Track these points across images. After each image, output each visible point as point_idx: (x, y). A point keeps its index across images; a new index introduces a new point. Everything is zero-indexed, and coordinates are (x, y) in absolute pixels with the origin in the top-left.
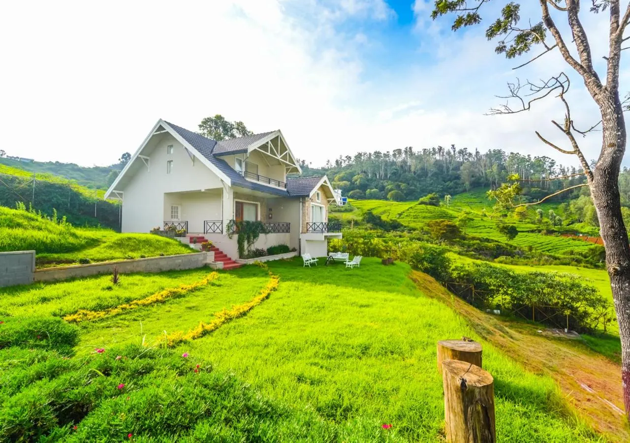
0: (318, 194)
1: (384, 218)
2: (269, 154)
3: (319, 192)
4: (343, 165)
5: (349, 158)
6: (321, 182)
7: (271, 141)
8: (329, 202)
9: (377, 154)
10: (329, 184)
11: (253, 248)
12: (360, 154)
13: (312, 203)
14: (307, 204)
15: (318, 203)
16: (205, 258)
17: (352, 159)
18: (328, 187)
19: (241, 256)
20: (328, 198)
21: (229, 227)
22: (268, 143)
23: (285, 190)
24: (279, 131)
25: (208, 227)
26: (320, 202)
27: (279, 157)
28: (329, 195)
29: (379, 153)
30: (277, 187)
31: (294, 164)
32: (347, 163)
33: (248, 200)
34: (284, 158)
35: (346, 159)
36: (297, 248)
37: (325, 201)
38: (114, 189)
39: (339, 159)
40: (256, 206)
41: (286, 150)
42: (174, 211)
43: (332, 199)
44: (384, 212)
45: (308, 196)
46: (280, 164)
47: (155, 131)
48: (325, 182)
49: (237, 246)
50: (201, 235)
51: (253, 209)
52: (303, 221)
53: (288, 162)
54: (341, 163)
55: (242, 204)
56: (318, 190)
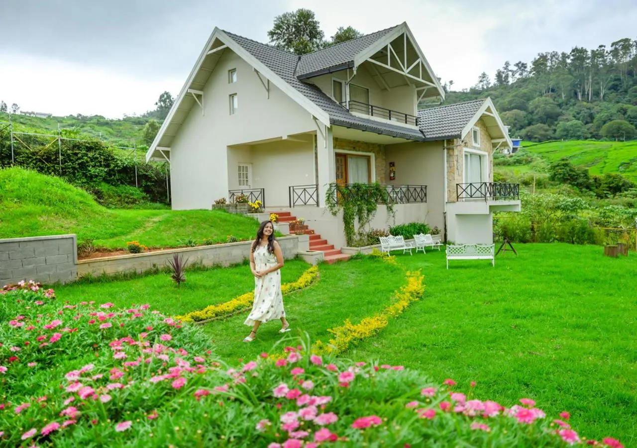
0: (475, 132)
1: (594, 172)
2: (389, 67)
3: (477, 128)
4: (511, 81)
5: (522, 66)
6: (482, 111)
7: (391, 43)
8: (494, 145)
9: (579, 53)
10: (495, 114)
11: (367, 229)
12: (543, 58)
13: (465, 149)
14: (456, 152)
15: (475, 148)
16: (296, 246)
17: (528, 69)
18: (493, 118)
19: (350, 242)
20: (492, 138)
21: (329, 196)
22: (386, 48)
23: (417, 128)
24: (405, 24)
25: (296, 197)
26: (479, 146)
27: (406, 72)
28: (494, 134)
29: (583, 51)
30: (403, 125)
31: (433, 83)
32: (517, 76)
33: (354, 149)
34: (415, 72)
35: (515, 68)
36: (441, 228)
37: (488, 145)
38: (159, 145)
39: (502, 70)
40: (368, 158)
41: (418, 57)
42: (242, 174)
43: (501, 141)
44: (594, 163)
45: (459, 136)
46: (407, 85)
47: (208, 49)
48: (488, 110)
49: (343, 225)
50: (284, 210)
51: (363, 164)
52: (449, 181)
53: (420, 80)
54: (507, 76)
55: (345, 156)
56: (475, 125)
